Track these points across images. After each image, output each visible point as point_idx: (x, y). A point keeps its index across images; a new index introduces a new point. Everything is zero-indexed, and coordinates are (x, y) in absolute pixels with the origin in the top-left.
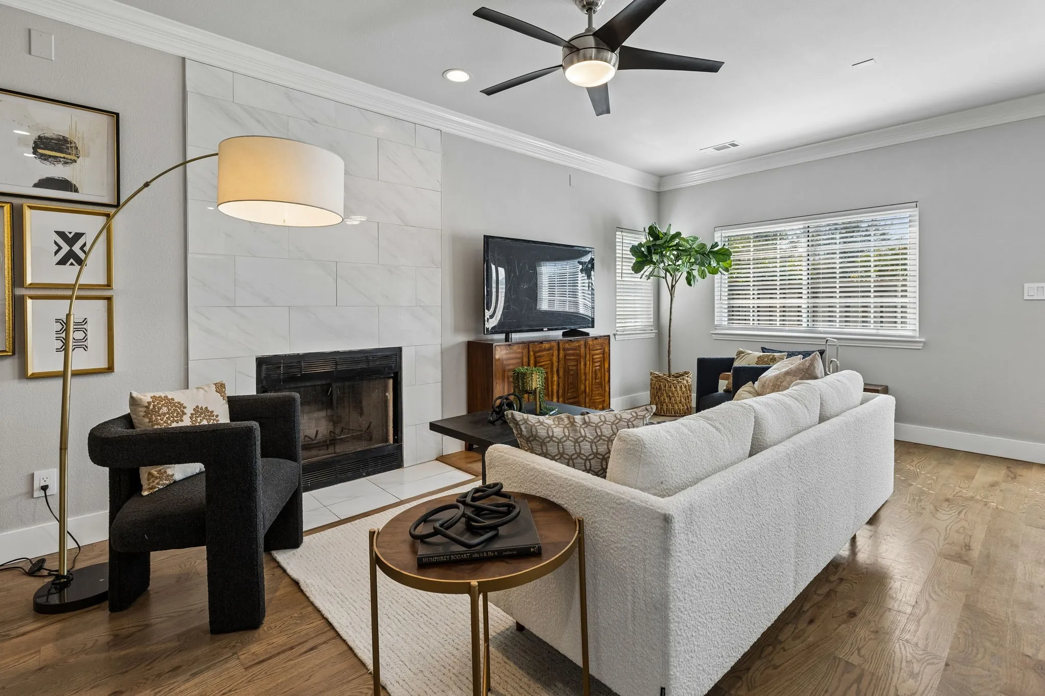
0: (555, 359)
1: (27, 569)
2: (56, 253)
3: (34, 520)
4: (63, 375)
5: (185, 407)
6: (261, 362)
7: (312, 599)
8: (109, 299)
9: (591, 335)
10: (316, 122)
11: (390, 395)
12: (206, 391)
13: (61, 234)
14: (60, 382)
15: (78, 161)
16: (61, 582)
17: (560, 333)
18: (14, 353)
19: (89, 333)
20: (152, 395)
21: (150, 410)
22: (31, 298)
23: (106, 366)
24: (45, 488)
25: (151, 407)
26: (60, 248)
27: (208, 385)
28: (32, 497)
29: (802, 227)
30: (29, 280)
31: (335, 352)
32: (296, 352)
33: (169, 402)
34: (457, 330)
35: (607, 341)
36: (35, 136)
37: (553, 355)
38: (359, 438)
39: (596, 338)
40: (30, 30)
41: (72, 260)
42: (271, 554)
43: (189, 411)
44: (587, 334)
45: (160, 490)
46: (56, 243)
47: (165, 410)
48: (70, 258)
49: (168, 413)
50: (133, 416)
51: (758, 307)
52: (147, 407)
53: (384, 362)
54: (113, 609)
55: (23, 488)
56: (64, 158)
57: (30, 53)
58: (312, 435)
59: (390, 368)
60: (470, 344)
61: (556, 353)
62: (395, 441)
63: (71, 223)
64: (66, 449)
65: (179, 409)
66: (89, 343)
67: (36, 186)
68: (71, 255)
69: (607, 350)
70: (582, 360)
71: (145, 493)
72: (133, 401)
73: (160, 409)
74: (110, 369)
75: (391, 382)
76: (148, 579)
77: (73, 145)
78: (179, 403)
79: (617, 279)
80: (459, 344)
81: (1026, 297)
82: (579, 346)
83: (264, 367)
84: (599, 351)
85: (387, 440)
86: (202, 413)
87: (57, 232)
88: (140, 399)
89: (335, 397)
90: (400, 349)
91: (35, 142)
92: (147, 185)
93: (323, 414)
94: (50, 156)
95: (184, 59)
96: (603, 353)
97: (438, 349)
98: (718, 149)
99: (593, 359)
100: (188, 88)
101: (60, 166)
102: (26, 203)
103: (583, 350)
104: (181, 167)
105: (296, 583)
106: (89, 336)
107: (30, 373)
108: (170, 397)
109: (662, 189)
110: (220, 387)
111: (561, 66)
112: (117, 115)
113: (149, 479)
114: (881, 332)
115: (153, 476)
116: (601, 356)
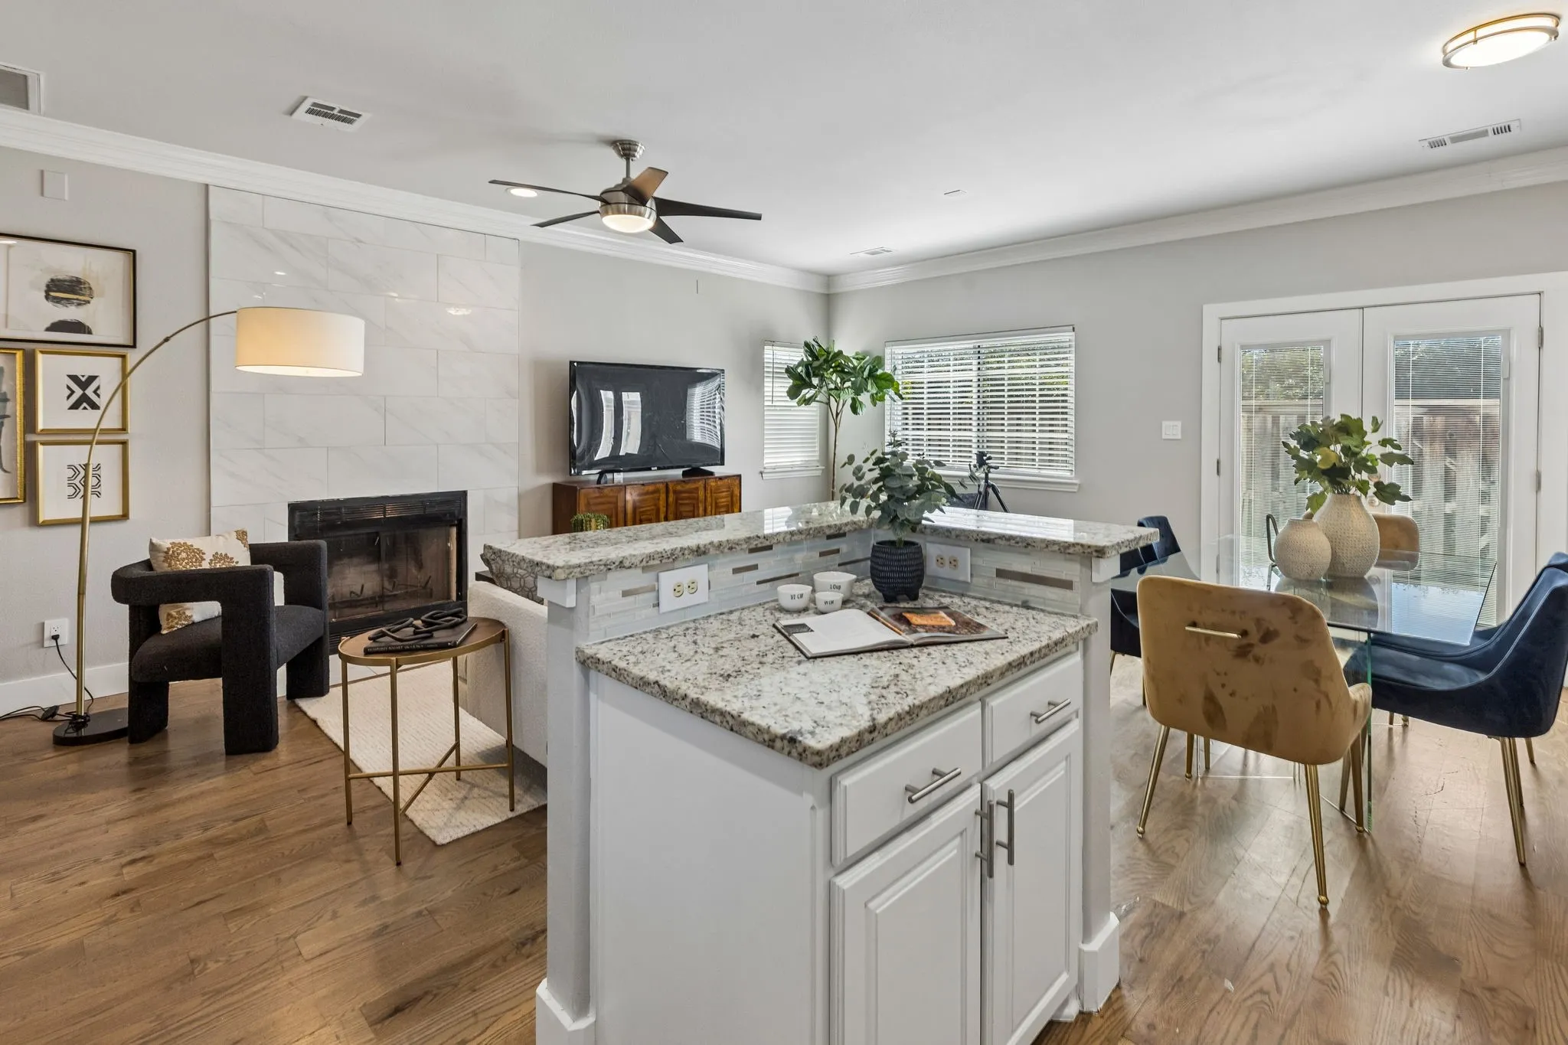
0: (662, 503)
1: (40, 716)
2: (68, 397)
3: (45, 669)
4: (81, 522)
5: (204, 554)
6: (294, 508)
7: (326, 731)
8: (124, 443)
9: (716, 475)
10: (360, 242)
11: (453, 546)
12: (226, 539)
13: (74, 378)
14: (78, 529)
15: (92, 301)
16: (78, 721)
17: (679, 472)
18: (25, 501)
19: (102, 479)
20: (172, 541)
21: (168, 555)
22: (43, 444)
23: (121, 513)
24: (55, 638)
25: (171, 552)
26: (73, 392)
27: (229, 533)
28: (43, 646)
29: (971, 346)
30: (40, 426)
31: (383, 497)
32: (335, 497)
33: (189, 548)
34: (539, 470)
35: (738, 482)
36: (46, 279)
37: (659, 499)
38: (413, 595)
39: (720, 478)
40: (42, 172)
41: (85, 405)
42: (294, 702)
43: (208, 557)
44: (711, 473)
45: (179, 629)
46: (68, 387)
47: (184, 555)
48: (84, 402)
49: (187, 558)
50: (153, 562)
51: (929, 440)
52: (167, 553)
53: (445, 508)
54: (132, 741)
55: (33, 637)
56: (77, 299)
57: (42, 194)
58: (358, 589)
59: (452, 514)
60: (556, 488)
61: (663, 496)
62: (459, 597)
63: (83, 366)
64: (84, 593)
65: (199, 554)
66: (102, 489)
67: (48, 329)
68: (84, 398)
69: (736, 492)
70: (700, 505)
71: (164, 632)
72: (153, 548)
73: (179, 554)
74: (125, 516)
75: (454, 530)
76: (166, 719)
77: (87, 286)
78: (198, 549)
79: (766, 403)
80: (542, 487)
81: (1164, 437)
82: (697, 489)
83: (298, 513)
84: (724, 494)
85: (449, 597)
86: (221, 559)
87: (69, 376)
88: (160, 545)
89: (383, 548)
90: (464, 494)
91: (48, 286)
92: (167, 340)
93: (373, 567)
94: (63, 299)
95: (207, 186)
96: (732, 496)
97: (515, 492)
98: (873, 254)
99: (716, 503)
100: (212, 216)
101: (72, 308)
102: (38, 347)
103: (701, 493)
104: (204, 322)
105: (314, 722)
106: (102, 483)
107: (41, 520)
108: (189, 543)
109: (832, 291)
110: (242, 535)
111: (598, 212)
112: (134, 252)
113: (168, 620)
114: (1043, 472)
115: (172, 616)
116: (729, 499)
